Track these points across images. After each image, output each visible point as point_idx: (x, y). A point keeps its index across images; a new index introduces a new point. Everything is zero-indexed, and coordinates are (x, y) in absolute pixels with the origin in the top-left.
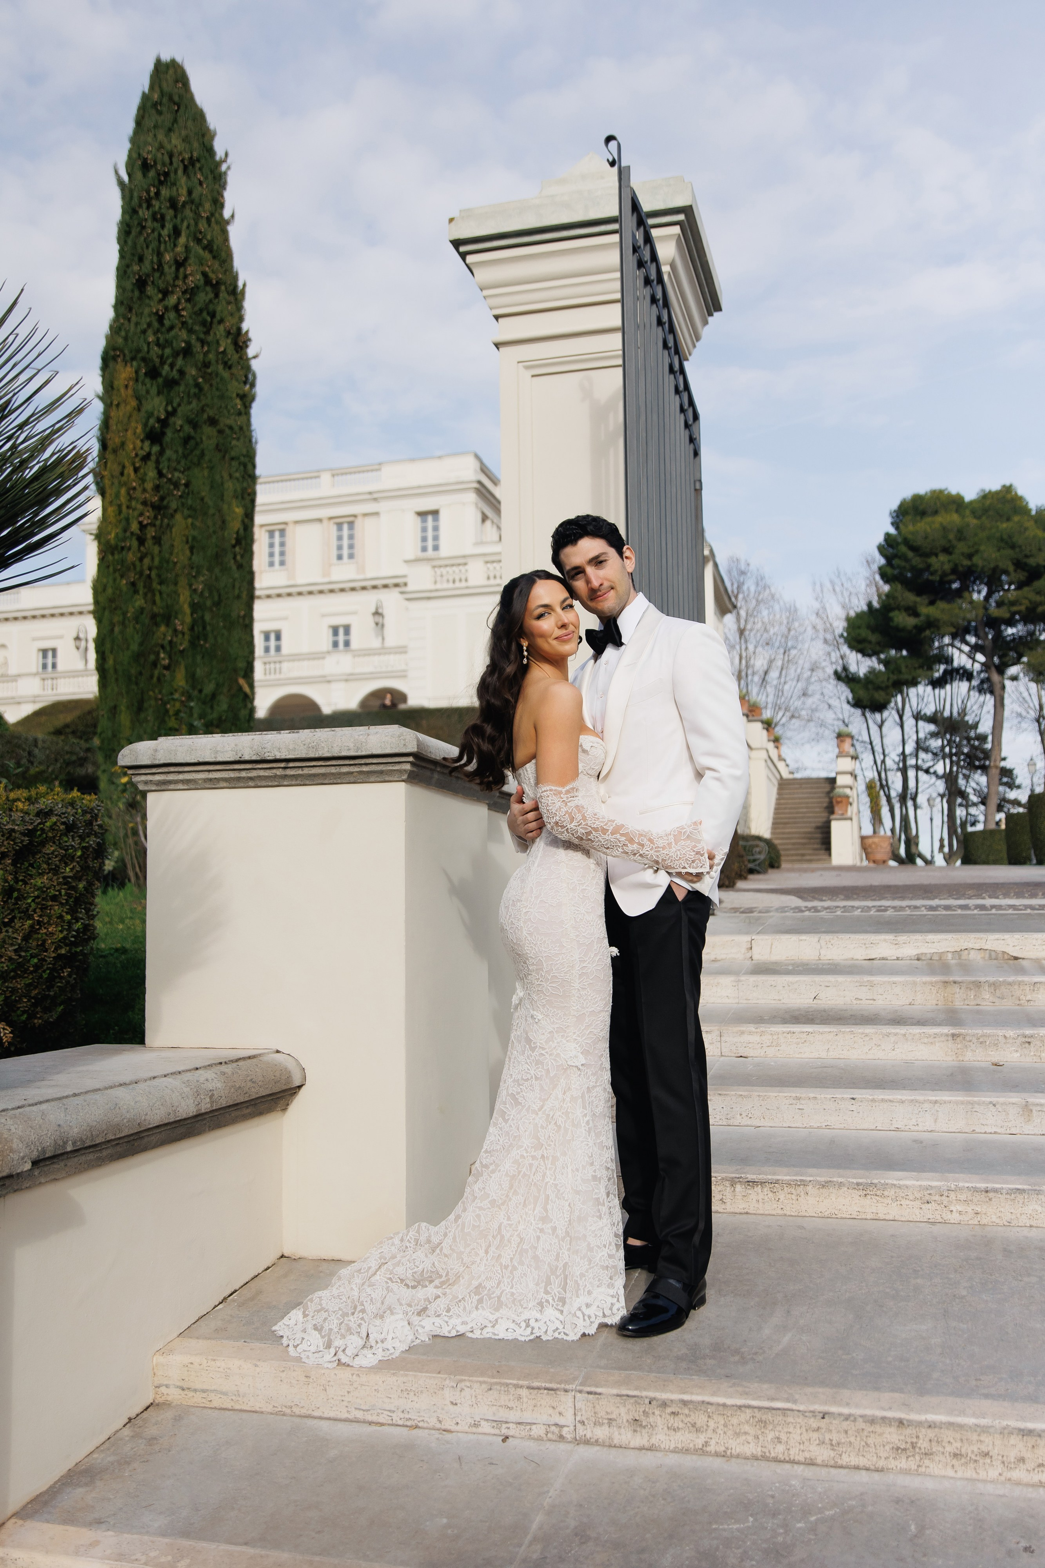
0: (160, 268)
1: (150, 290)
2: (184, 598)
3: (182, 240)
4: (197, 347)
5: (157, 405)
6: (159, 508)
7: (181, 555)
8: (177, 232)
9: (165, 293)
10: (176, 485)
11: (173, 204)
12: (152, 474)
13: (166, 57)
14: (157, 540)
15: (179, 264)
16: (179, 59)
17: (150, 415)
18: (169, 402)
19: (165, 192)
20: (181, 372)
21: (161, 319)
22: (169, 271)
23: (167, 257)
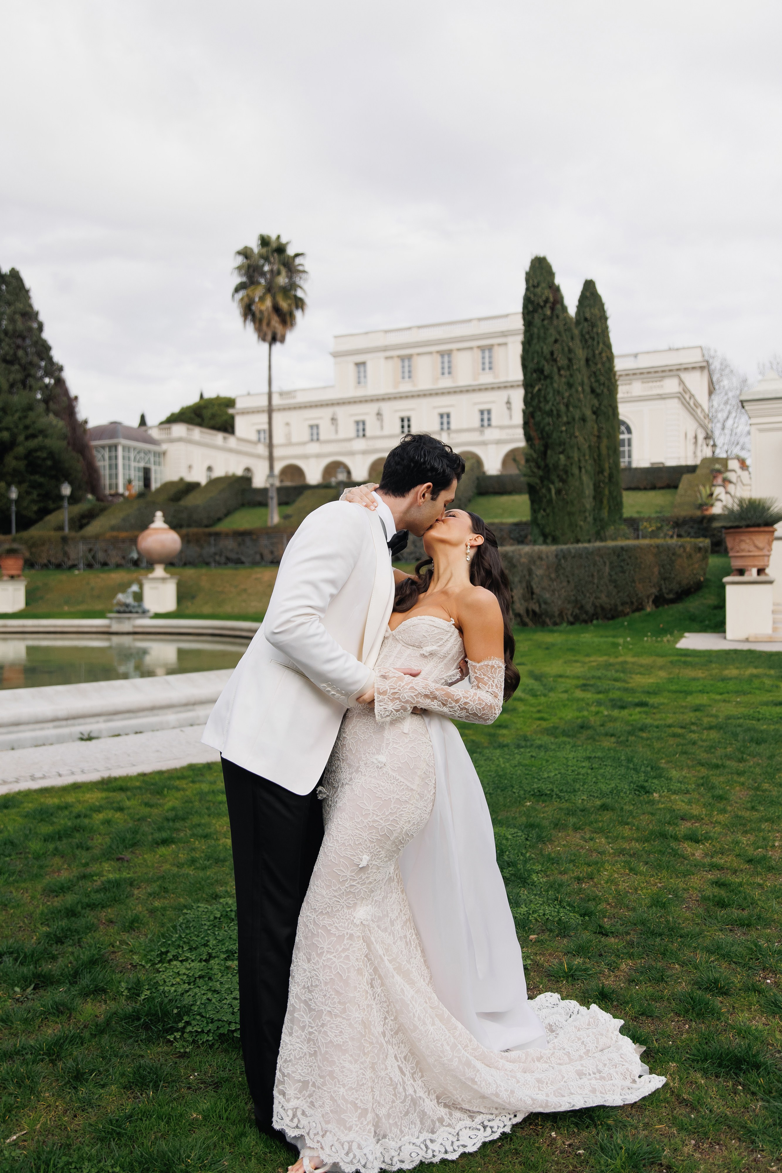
0: (594, 356)
1: (591, 363)
2: (607, 466)
3: (601, 345)
4: (606, 382)
5: (596, 402)
6: (599, 437)
7: (604, 451)
8: (598, 343)
9: (596, 364)
10: (602, 428)
11: (597, 334)
12: (596, 426)
13: (589, 278)
14: (598, 448)
15: (600, 354)
16: (594, 279)
17: (593, 406)
18: (598, 400)
19: (595, 330)
20: (602, 391)
21: (595, 373)
22: (597, 357)
23: (597, 352)
